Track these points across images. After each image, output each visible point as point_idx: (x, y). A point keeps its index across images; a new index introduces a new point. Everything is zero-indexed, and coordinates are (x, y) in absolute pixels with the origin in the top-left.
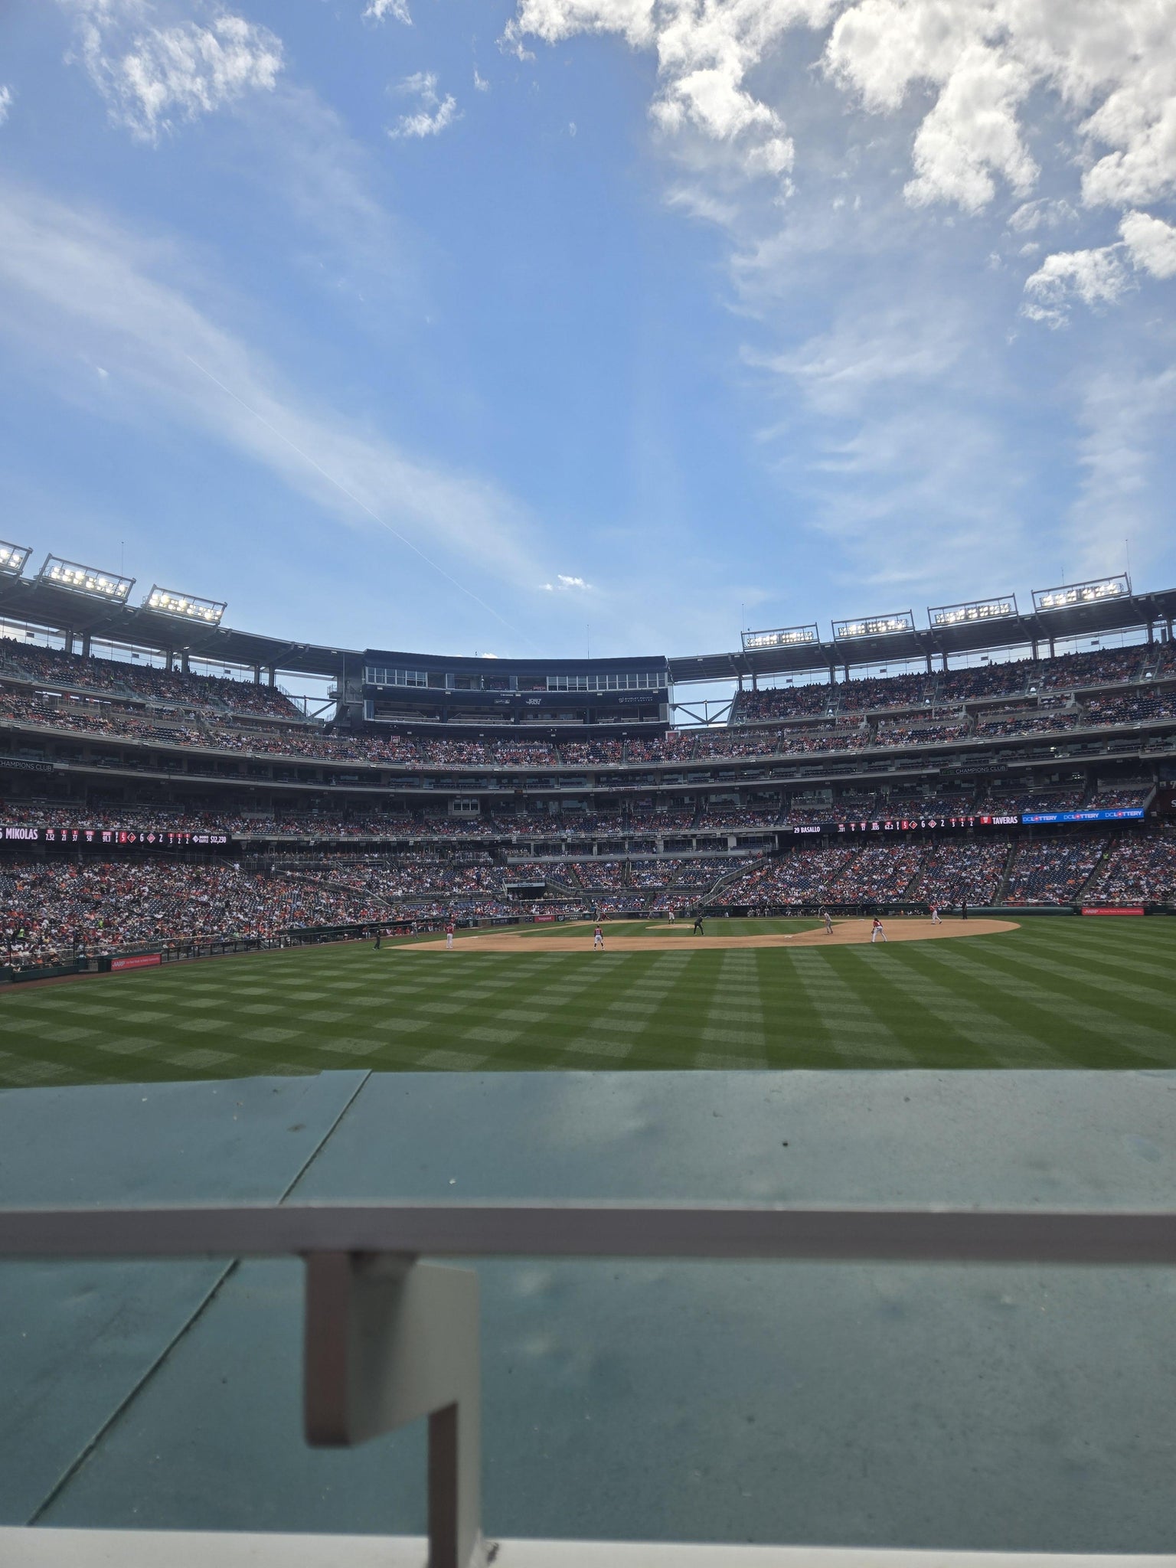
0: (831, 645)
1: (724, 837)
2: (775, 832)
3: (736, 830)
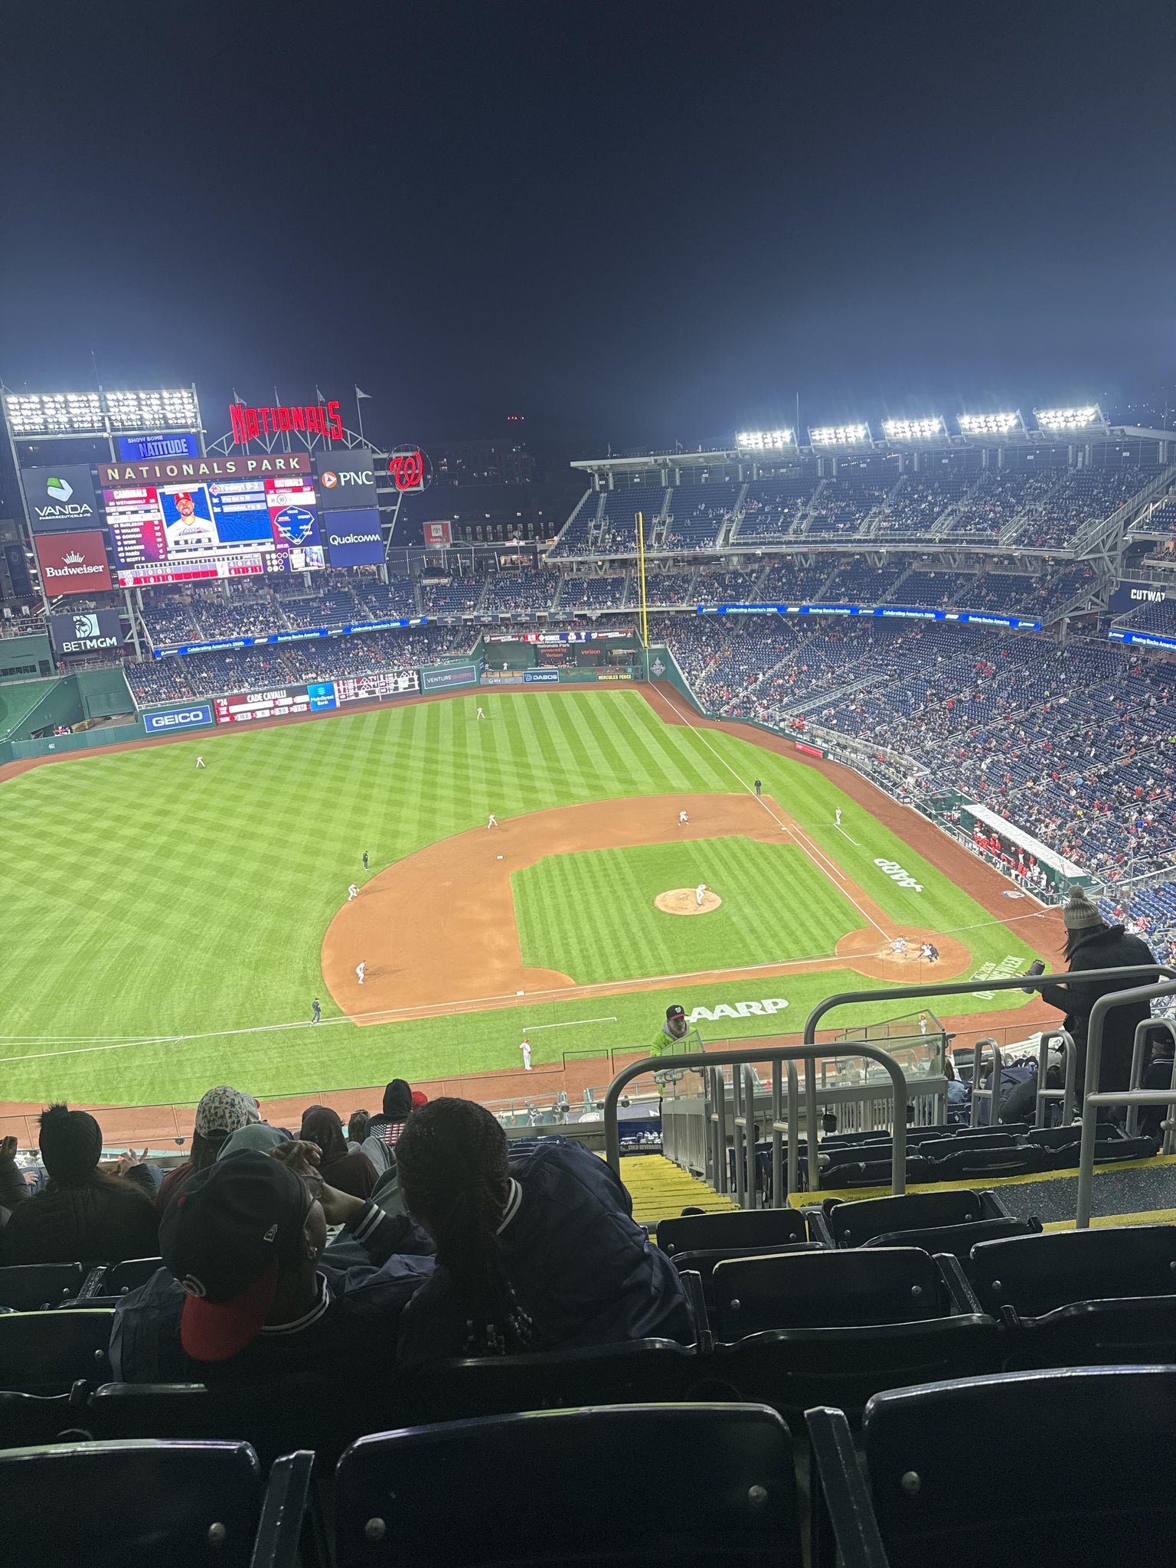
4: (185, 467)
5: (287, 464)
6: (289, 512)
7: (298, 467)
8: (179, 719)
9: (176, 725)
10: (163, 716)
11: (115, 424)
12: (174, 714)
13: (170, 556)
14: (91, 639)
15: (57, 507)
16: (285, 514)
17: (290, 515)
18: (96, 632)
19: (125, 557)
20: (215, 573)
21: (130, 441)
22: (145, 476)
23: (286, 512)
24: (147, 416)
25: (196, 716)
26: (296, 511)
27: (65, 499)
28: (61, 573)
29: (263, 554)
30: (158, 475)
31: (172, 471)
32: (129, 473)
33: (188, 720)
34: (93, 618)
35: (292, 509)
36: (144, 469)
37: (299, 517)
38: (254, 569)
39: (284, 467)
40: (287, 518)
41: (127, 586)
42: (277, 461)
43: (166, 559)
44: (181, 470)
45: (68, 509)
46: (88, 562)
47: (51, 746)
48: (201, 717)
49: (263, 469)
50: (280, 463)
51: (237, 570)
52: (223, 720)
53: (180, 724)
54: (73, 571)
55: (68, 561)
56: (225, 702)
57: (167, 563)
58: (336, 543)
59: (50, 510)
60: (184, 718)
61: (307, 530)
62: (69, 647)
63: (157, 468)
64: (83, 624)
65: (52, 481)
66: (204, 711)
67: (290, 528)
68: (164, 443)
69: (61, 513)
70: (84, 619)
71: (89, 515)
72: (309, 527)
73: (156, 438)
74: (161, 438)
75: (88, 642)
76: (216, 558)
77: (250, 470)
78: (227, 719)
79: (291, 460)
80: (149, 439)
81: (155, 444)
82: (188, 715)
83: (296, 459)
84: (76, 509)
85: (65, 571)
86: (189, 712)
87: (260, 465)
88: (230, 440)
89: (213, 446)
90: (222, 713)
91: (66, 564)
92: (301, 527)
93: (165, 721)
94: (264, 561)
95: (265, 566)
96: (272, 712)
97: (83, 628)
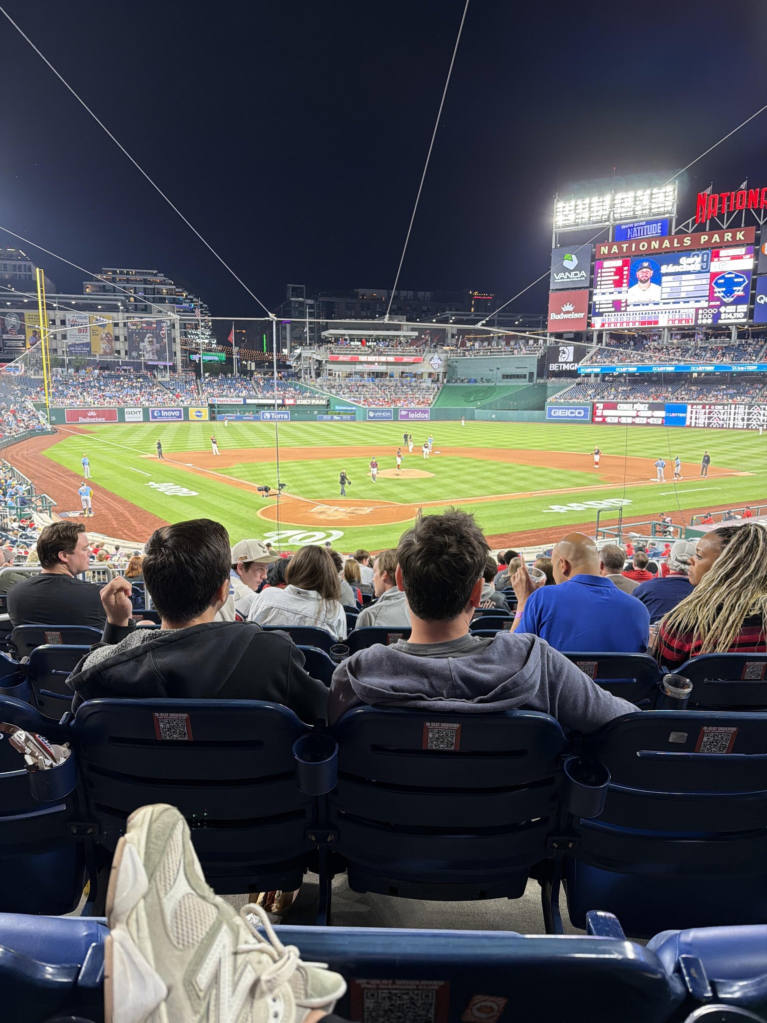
4: (653, 243)
5: (734, 237)
6: (727, 276)
7: (742, 238)
8: (568, 413)
9: (565, 417)
10: (559, 409)
11: (615, 216)
12: (566, 409)
13: (628, 309)
14: (566, 363)
15: (567, 273)
16: (723, 277)
17: (726, 279)
18: (571, 359)
19: (599, 308)
20: (656, 322)
21: (623, 227)
22: (625, 250)
23: (723, 276)
24: (638, 208)
25: (580, 413)
26: (733, 275)
27: (572, 269)
28: (559, 317)
29: (697, 309)
30: (633, 250)
31: (643, 246)
32: (615, 249)
33: (574, 415)
34: (571, 349)
35: (730, 273)
36: (625, 246)
37: (736, 280)
38: (687, 321)
39: (730, 240)
40: (722, 281)
41: (596, 328)
42: (726, 234)
43: (626, 311)
44: (649, 245)
45: (573, 273)
46: (575, 311)
47: (493, 416)
48: (582, 415)
49: (713, 241)
50: (728, 236)
51: (673, 321)
52: (597, 419)
53: (568, 417)
54: (566, 316)
55: (564, 309)
56: (600, 406)
57: (625, 313)
58: (762, 302)
59: (561, 275)
60: (572, 413)
61: (739, 291)
62: (553, 367)
63: (634, 245)
64: (564, 353)
65: (567, 256)
66: (586, 410)
67: (724, 289)
68: (645, 227)
69: (568, 277)
70: (566, 350)
71: (583, 278)
72: (741, 288)
73: (641, 224)
74: (644, 223)
75: (564, 365)
76: (660, 312)
77: (702, 242)
78: (600, 419)
79: (738, 233)
80: (636, 225)
81: (639, 228)
82: (574, 411)
83: (743, 232)
84: (576, 275)
85: (562, 316)
86: (576, 409)
87: (711, 238)
88: (694, 222)
89: (681, 227)
90: (598, 414)
91: (562, 311)
92: (735, 289)
93: (560, 413)
94: (697, 314)
95: (697, 319)
96: (634, 420)
97: (564, 356)
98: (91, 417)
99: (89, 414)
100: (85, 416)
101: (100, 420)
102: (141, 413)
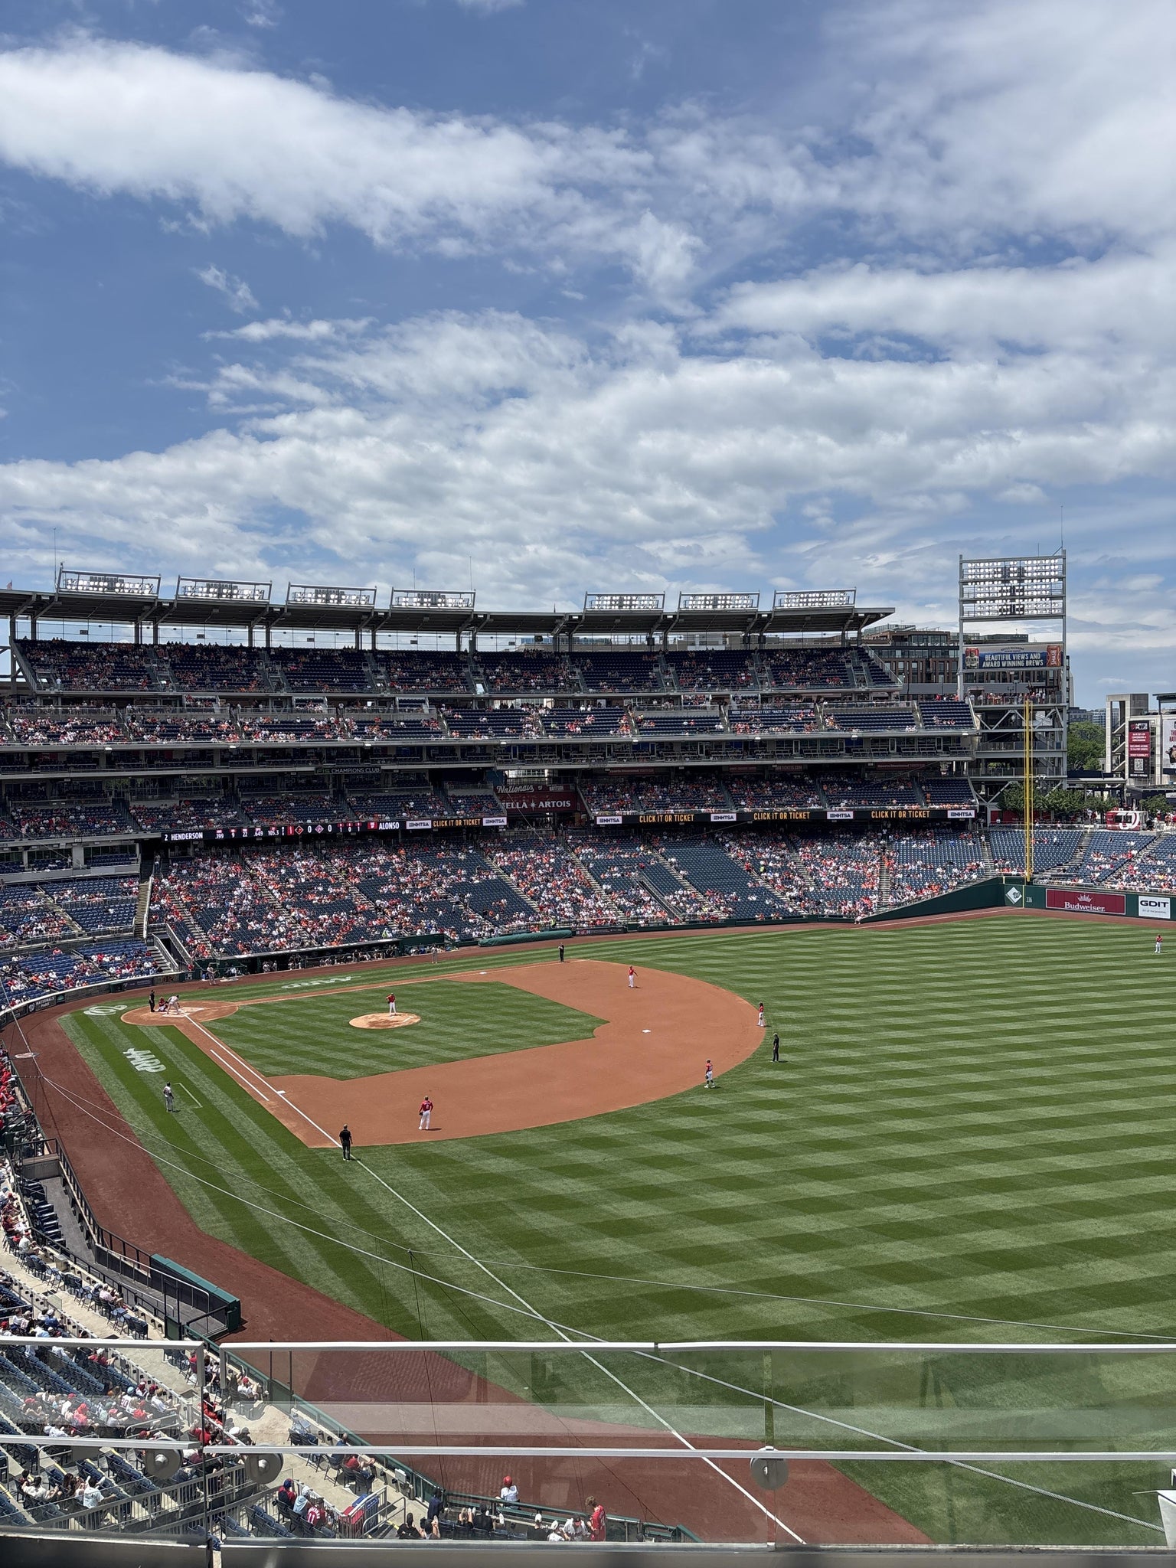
0: (171, 603)
1: (69, 847)
2: (136, 841)
3: (86, 839)
98: (1084, 903)
99: (1080, 899)
100: (1074, 902)
101: (1097, 909)
102: (1168, 906)
